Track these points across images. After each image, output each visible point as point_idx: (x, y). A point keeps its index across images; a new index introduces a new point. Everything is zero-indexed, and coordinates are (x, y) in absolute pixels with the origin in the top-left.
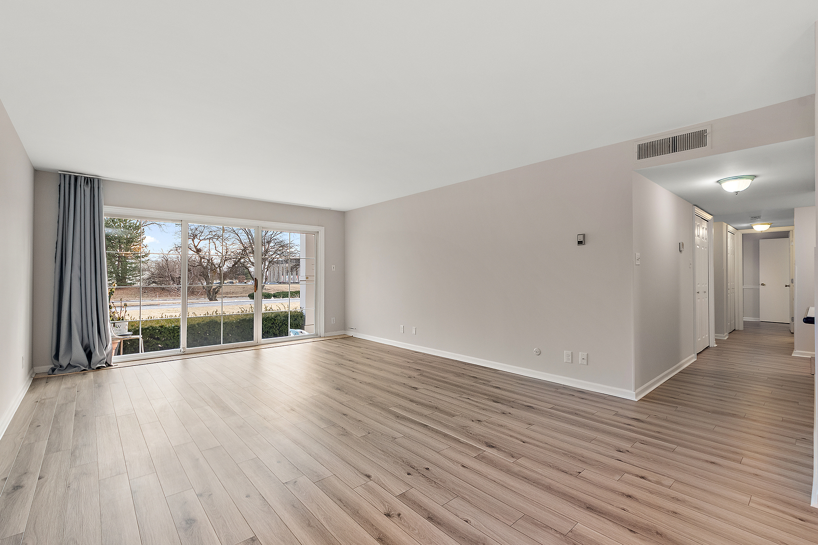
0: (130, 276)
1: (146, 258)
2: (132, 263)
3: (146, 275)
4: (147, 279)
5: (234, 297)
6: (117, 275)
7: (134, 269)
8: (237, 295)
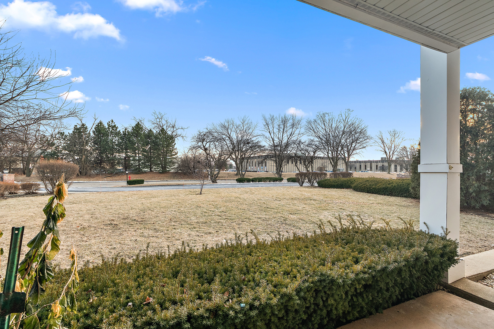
0: (168, 166)
1: (176, 156)
2: (169, 159)
3: (176, 166)
4: (177, 168)
5: (223, 180)
6: (162, 166)
7: (171, 162)
8: (225, 179)
